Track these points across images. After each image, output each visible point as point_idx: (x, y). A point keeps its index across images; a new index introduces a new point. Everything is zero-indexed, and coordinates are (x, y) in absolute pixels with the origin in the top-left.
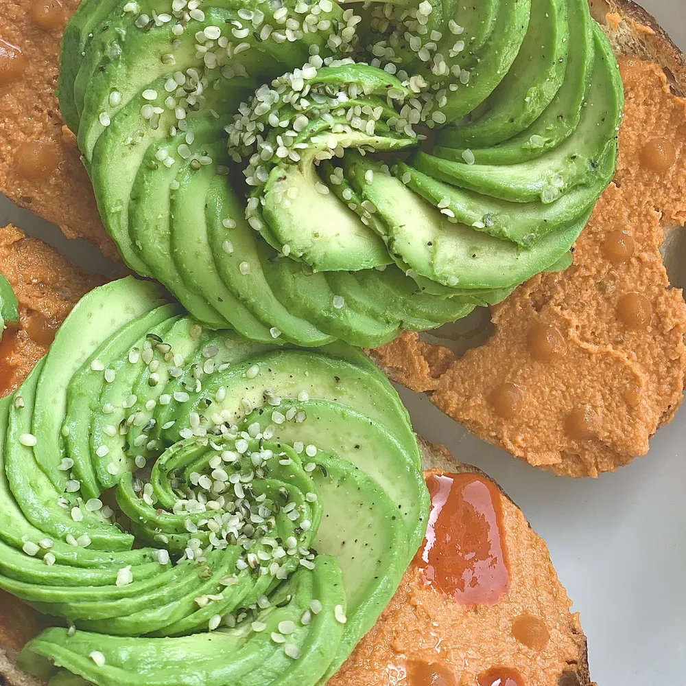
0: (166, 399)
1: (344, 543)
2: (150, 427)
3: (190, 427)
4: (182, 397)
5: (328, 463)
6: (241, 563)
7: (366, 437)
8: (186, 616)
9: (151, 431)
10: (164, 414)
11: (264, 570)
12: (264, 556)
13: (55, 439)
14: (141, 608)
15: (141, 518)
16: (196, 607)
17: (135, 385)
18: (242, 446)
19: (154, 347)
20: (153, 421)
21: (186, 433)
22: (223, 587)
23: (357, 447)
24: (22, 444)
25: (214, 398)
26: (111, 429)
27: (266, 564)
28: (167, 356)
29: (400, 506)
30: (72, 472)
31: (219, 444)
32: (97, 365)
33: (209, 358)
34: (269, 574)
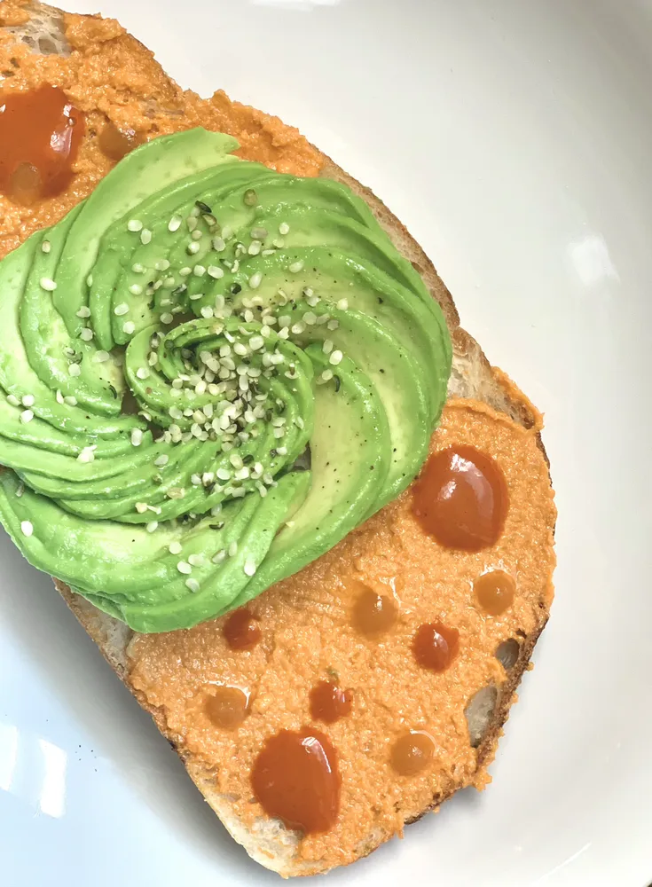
0: (200, 270)
1: (328, 464)
2: (181, 290)
3: (214, 307)
4: (216, 272)
5: (347, 377)
6: (196, 479)
7: (393, 366)
8: (125, 514)
9: (181, 296)
10: (194, 284)
11: (218, 488)
12: (223, 474)
13: (78, 285)
14: (84, 497)
15: (131, 390)
16: (135, 511)
17: (172, 248)
18: (257, 342)
19: (200, 217)
20: (184, 287)
21: (206, 312)
22: (168, 498)
23: (382, 371)
24: (40, 287)
25: (248, 283)
26: (136, 288)
27: (223, 482)
28: (212, 229)
29: (395, 450)
30: (89, 321)
31: (232, 333)
32: (134, 225)
33: (256, 239)
34: (223, 492)
